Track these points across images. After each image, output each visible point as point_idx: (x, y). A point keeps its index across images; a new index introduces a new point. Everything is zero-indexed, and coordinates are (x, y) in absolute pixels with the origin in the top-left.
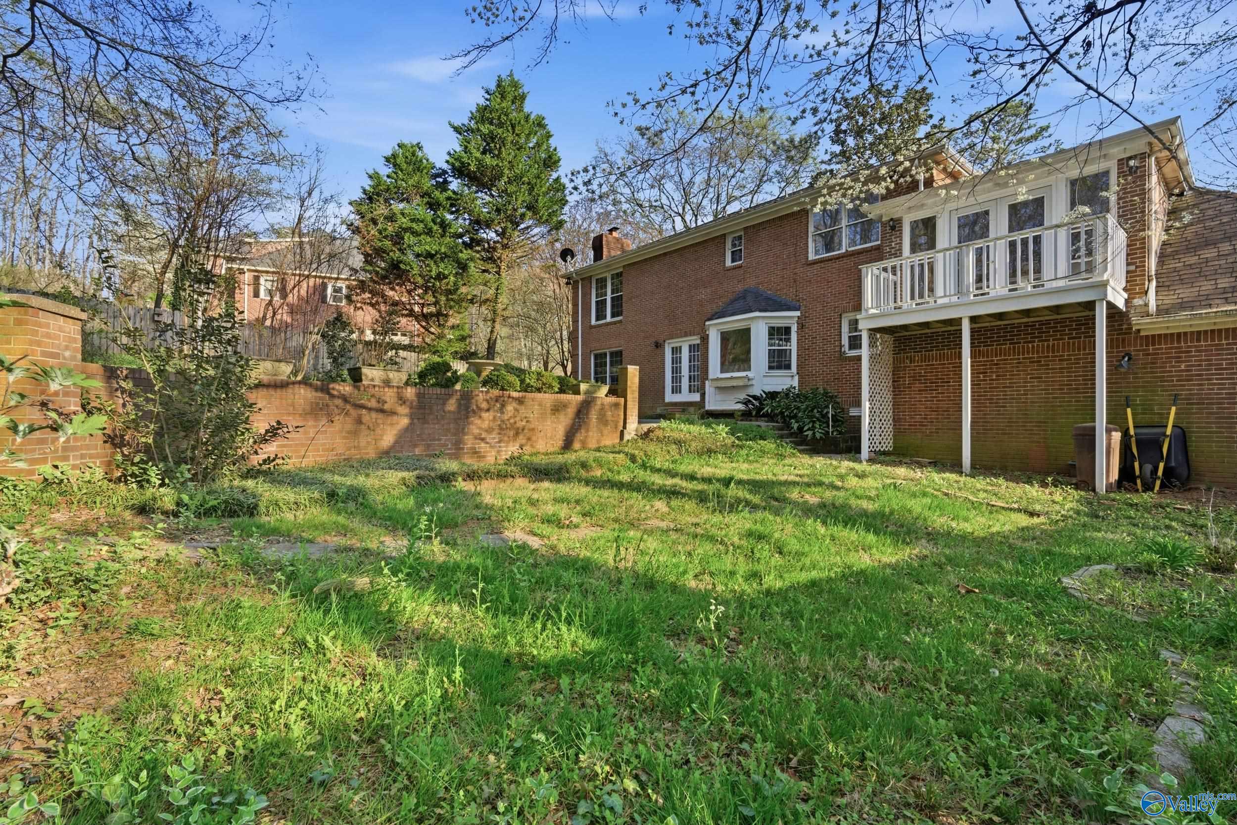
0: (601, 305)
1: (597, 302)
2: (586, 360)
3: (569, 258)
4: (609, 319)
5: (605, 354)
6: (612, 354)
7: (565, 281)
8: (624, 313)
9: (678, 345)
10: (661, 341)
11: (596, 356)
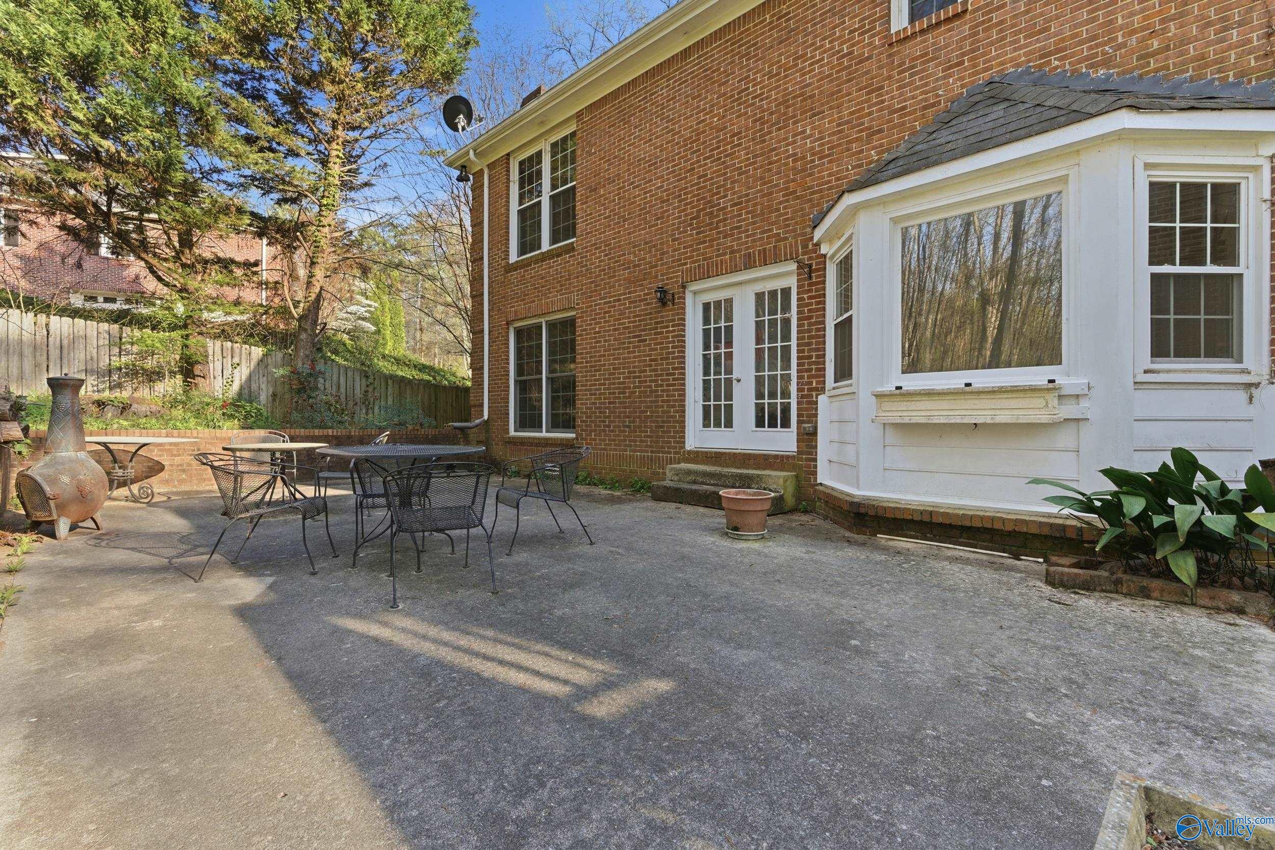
0: (530, 217)
1: (521, 213)
2: (499, 342)
3: (461, 121)
4: (546, 246)
5: (539, 327)
6: (551, 326)
7: (457, 173)
8: (580, 227)
9: (721, 295)
10: (673, 288)
11: (519, 332)
